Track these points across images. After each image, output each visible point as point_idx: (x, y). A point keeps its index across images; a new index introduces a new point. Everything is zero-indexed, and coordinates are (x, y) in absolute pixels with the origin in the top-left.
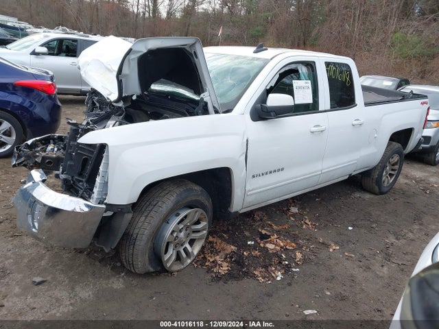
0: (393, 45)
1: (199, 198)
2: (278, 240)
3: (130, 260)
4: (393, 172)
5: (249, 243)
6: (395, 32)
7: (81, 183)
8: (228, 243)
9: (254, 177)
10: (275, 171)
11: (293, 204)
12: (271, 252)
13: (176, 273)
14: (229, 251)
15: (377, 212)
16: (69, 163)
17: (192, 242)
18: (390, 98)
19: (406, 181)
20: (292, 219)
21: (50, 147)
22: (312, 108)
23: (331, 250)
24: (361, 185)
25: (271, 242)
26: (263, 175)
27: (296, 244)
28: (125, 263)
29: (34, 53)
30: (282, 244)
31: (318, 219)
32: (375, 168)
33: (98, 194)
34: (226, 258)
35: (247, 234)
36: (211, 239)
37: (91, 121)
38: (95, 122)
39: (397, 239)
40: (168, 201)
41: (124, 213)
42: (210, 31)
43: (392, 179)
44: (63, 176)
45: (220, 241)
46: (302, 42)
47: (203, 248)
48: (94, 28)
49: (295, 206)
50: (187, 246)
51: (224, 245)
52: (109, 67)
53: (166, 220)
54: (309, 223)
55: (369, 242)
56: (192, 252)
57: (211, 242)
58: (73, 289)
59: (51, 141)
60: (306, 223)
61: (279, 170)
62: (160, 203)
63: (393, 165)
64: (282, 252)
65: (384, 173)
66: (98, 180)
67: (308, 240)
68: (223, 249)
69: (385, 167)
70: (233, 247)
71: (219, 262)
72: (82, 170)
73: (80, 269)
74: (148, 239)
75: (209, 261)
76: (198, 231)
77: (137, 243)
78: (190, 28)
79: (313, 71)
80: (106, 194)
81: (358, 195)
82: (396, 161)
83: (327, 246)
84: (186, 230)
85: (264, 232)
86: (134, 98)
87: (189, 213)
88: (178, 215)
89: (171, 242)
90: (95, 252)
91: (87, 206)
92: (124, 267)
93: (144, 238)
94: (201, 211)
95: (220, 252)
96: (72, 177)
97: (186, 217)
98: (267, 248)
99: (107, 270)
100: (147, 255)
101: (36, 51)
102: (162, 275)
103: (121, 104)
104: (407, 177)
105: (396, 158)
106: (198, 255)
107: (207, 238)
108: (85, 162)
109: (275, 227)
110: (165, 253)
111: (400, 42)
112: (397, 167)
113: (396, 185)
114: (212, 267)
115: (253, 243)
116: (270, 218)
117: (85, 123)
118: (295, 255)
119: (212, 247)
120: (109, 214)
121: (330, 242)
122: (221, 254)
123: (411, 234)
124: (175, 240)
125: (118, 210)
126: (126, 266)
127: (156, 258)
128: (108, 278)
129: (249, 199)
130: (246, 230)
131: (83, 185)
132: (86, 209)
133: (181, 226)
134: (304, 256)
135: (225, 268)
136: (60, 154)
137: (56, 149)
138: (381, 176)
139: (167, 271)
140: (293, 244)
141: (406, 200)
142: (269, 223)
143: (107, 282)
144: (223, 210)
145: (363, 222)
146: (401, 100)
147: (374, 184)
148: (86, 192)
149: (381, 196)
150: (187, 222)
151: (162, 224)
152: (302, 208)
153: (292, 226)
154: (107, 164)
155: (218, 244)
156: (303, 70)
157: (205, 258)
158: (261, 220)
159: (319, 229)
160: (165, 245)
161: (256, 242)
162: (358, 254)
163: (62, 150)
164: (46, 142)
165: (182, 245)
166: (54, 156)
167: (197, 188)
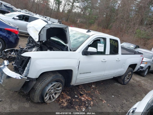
0: (136, 33)
1: (60, 79)
2: (86, 97)
3: (33, 97)
4: (129, 78)
5: (76, 96)
6: (137, 29)
7: (20, 68)
8: (68, 95)
9: (80, 74)
10: (88, 73)
11: (93, 84)
12: (83, 100)
13: (48, 104)
14: (68, 99)
15: (122, 91)
16: (17, 61)
17: (55, 94)
18: (130, 53)
19: (133, 81)
20: (92, 89)
21: (13, 53)
22: (103, 53)
23: (103, 102)
24: (118, 80)
25: (83, 97)
26: (83, 73)
27: (92, 99)
28: (31, 98)
29: (14, 18)
30: (87, 98)
31: (101, 91)
32: (123, 76)
33: (26, 73)
34: (66, 101)
35: (76, 93)
36: (63, 93)
37: (27, 47)
38: (29, 48)
39: (126, 101)
40: (49, 79)
41: (33, 81)
42: (76, 19)
43: (128, 80)
44: (15, 65)
45: (65, 94)
46: (106, 27)
47: (59, 96)
48: (37, 12)
49: (94, 85)
50: (54, 95)
51: (67, 96)
52: (37, 30)
53: (47, 85)
54: (98, 92)
55: (117, 101)
56: (55, 97)
57: (62, 94)
58: (11, 105)
59: (14, 51)
60: (97, 92)
61: (89, 73)
62: (46, 79)
63: (129, 75)
64: (86, 101)
65: (126, 78)
66: (26, 68)
67: (96, 98)
68: (66, 98)
69: (126, 76)
70: (70, 97)
71: (64, 102)
72: (21, 64)
73: (15, 98)
74: (40, 91)
75: (60, 101)
76: (58, 90)
77: (36, 92)
78: (69, 17)
79: (105, 41)
80: (28, 74)
81: (116, 84)
82: (130, 74)
83: (102, 101)
84: (54, 89)
85: (81, 93)
86: (44, 42)
87: (56, 84)
88: (52, 84)
89: (48, 93)
90: (22, 92)
91: (21, 77)
92: (30, 99)
93: (39, 90)
94: (60, 83)
95: (65, 98)
96: (18, 66)
97: (54, 85)
98: (81, 99)
99: (24, 99)
100: (39, 96)
101: (15, 18)
102: (43, 104)
103: (39, 43)
104: (134, 80)
105: (130, 73)
106: (57, 98)
107: (61, 93)
108: (23, 61)
109: (86, 92)
110: (45, 97)
111: (138, 33)
112: (130, 76)
113: (130, 82)
114: (61, 103)
115: (77, 96)
116: (85, 88)
117: (25, 48)
118: (91, 103)
119: (62, 96)
120: (28, 80)
121: (103, 100)
122: (65, 99)
123: (131, 100)
124: (50, 92)
125: (31, 80)
126: (31, 99)
127: (42, 98)
128: (24, 102)
129: (78, 81)
130: (76, 92)
131: (21, 69)
132: (20, 78)
133: (52, 88)
134: (94, 103)
135: (65, 104)
136: (16, 56)
137: (14, 54)
138: (124, 78)
139: (45, 103)
140: (91, 99)
141: (132, 88)
142: (84, 90)
143: (23, 104)
144: (68, 84)
145: (116, 94)
146: (134, 54)
147: (122, 81)
148: (22, 72)
149: (124, 85)
150: (55, 87)
151: (46, 86)
152: (96, 86)
153: (91, 92)
154: (30, 64)
155: (65, 95)
156: (102, 40)
157: (59, 100)
158: (81, 88)
159: (101, 94)
160: (46, 94)
161: (78, 96)
162: (112, 105)
163: (16, 55)
164: (12, 51)
165: (52, 94)
166: (13, 56)
167: (60, 75)
